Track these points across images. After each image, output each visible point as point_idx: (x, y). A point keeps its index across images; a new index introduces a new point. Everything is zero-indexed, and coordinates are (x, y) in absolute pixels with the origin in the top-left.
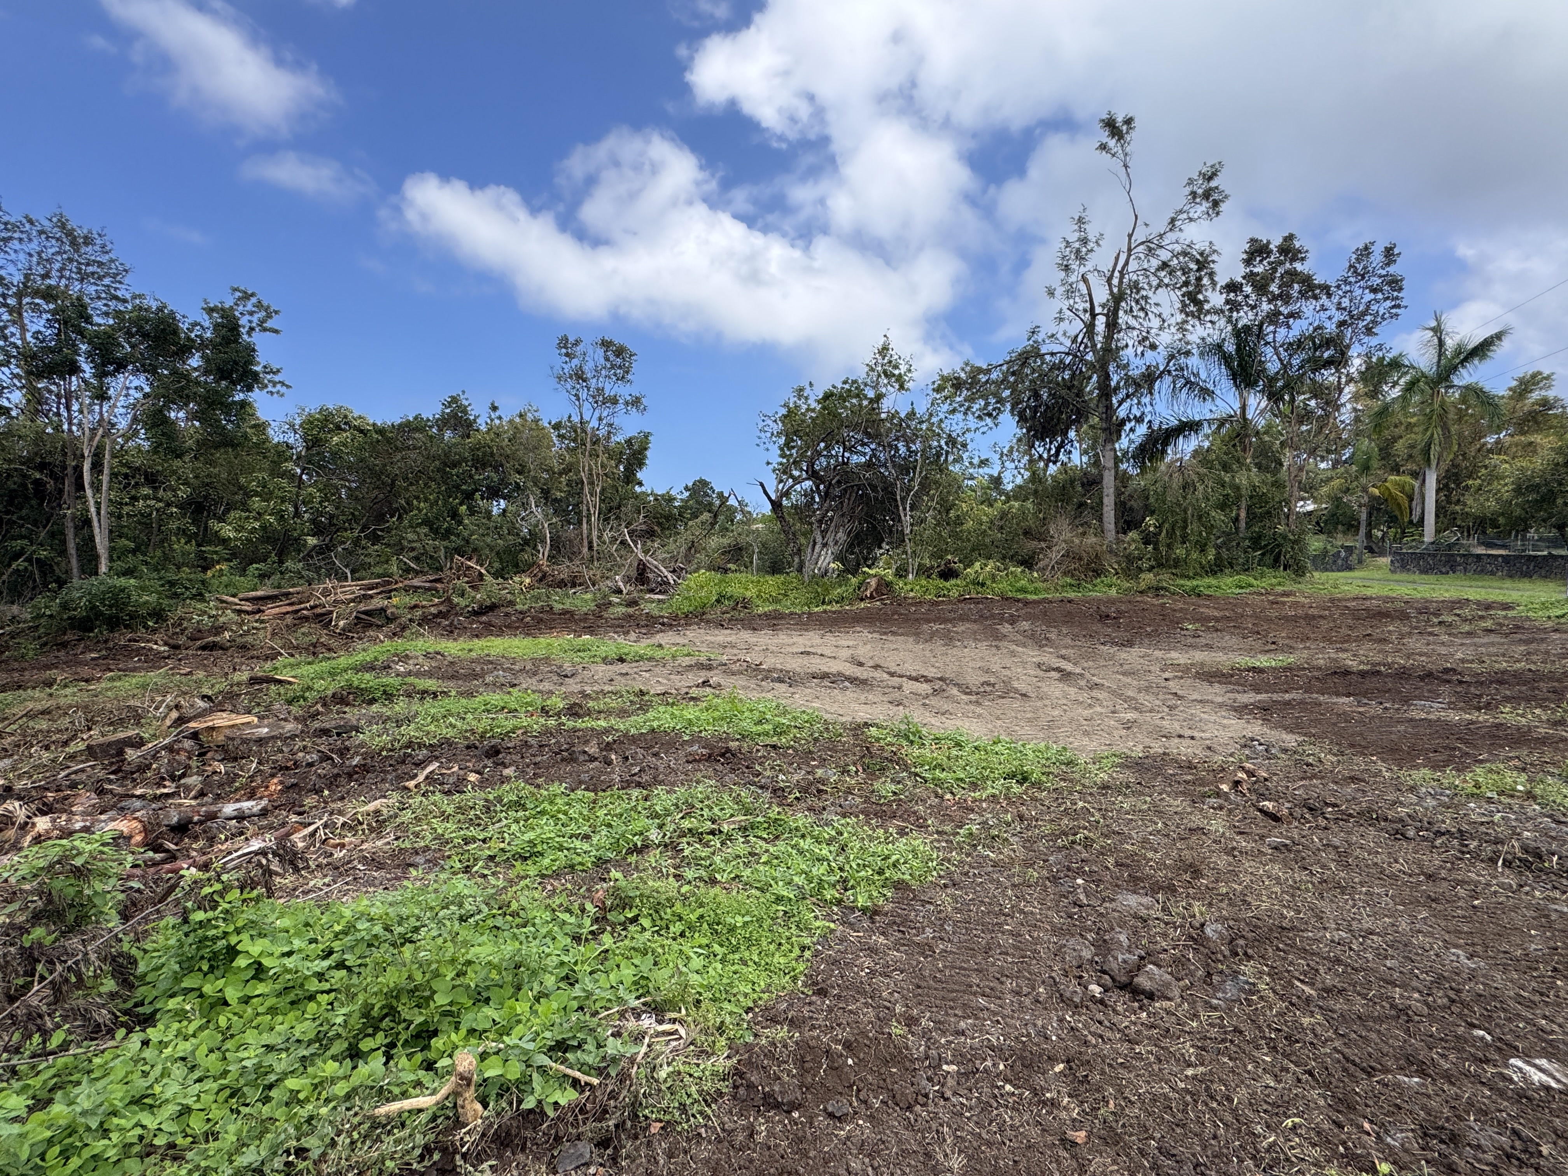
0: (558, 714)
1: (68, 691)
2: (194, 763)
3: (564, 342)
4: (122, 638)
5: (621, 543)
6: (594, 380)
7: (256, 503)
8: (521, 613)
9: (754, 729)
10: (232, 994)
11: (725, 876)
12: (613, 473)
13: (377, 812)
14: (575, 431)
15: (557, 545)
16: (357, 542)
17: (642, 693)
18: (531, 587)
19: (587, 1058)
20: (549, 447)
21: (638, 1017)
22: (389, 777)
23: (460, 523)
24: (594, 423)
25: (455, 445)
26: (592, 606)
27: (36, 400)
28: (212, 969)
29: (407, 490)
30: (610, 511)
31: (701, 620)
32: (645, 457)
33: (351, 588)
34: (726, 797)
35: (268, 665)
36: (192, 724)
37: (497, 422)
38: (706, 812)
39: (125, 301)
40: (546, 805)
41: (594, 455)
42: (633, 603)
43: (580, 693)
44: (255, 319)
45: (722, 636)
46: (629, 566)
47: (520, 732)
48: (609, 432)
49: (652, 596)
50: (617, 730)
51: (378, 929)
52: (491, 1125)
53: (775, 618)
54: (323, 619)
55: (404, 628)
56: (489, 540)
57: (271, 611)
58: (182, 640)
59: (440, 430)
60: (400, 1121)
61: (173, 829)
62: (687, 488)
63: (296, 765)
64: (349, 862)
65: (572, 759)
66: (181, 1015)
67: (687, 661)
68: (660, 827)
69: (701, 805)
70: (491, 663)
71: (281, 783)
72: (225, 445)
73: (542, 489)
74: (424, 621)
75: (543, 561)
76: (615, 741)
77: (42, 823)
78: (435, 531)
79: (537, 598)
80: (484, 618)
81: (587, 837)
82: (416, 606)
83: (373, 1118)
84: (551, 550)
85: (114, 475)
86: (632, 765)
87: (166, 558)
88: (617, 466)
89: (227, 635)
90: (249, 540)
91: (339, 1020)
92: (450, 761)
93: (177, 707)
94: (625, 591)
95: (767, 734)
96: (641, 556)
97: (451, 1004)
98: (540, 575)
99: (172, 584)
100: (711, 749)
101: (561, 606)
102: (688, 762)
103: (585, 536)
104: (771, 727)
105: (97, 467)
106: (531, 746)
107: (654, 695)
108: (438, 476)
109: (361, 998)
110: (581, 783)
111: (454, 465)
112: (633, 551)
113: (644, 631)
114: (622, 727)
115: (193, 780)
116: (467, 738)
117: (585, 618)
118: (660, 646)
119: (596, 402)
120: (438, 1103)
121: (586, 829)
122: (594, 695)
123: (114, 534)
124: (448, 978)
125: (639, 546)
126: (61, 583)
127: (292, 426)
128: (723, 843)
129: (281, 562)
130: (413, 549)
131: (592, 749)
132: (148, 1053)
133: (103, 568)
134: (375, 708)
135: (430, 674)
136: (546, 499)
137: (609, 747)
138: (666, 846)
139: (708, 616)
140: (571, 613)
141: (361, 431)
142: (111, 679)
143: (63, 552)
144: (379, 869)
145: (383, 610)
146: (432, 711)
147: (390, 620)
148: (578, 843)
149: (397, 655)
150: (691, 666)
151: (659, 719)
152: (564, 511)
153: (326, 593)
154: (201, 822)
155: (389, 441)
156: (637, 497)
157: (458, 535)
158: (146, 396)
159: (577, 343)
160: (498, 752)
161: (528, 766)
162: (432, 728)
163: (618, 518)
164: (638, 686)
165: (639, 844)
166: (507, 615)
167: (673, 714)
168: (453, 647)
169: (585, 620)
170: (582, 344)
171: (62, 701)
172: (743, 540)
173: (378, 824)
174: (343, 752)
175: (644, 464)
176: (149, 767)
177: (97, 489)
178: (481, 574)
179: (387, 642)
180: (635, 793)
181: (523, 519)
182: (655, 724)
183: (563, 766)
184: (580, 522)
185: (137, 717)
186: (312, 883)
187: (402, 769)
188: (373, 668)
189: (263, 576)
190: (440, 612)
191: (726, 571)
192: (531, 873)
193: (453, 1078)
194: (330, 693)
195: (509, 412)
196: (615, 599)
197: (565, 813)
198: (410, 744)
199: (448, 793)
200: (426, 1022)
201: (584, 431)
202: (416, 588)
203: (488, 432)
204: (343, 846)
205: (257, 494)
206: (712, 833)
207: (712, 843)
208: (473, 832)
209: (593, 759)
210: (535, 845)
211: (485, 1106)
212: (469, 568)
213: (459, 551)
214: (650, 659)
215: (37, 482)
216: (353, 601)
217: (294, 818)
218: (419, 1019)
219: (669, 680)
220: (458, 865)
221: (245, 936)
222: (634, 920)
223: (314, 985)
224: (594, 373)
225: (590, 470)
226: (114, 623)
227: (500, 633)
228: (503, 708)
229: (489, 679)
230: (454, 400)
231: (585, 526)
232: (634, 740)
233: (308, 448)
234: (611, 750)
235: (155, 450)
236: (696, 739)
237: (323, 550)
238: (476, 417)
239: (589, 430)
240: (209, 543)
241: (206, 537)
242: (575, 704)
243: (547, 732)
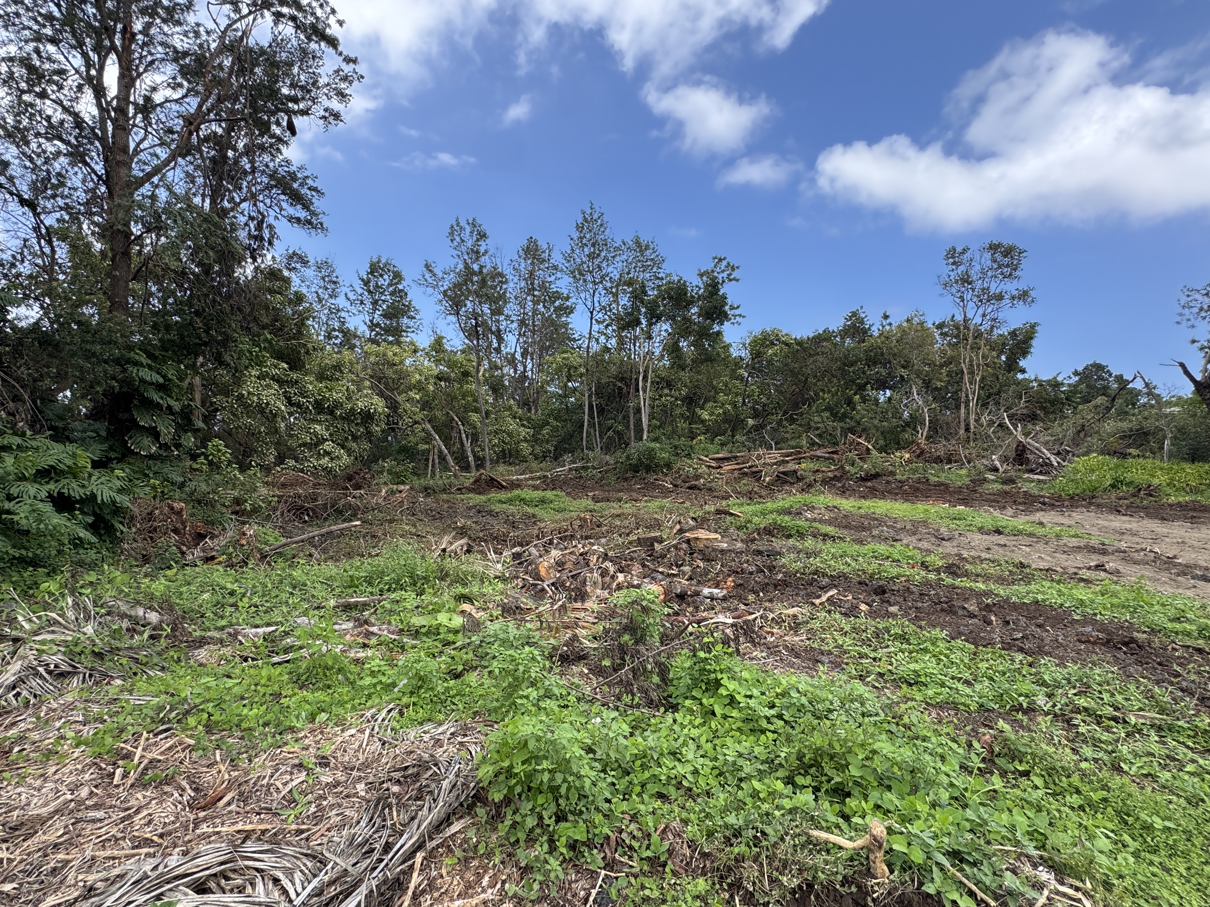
0: (938, 571)
1: (627, 505)
2: (687, 559)
3: (952, 253)
4: (652, 477)
5: (999, 425)
6: (980, 282)
7: (721, 397)
8: (900, 482)
9: (1169, 625)
10: (718, 710)
11: (1134, 769)
12: (994, 363)
13: (795, 616)
14: (958, 328)
15: (935, 428)
16: (780, 423)
17: (1022, 565)
18: (909, 461)
19: (984, 878)
20: (932, 344)
21: (1035, 866)
22: (802, 593)
23: (854, 409)
24: (978, 320)
25: (854, 349)
26: (967, 481)
27: (621, 342)
28: (707, 690)
29: (815, 384)
30: (989, 397)
31: (1091, 504)
32: (1030, 346)
33: (775, 455)
34: (1132, 687)
35: (724, 503)
36: (687, 534)
37: (888, 328)
38: (1106, 696)
39: (662, 279)
40: (928, 645)
41: (976, 348)
42: (1010, 481)
43: (956, 555)
44: (725, 275)
45: (1118, 522)
46: (1008, 445)
47: (903, 579)
48: (992, 327)
49: (1031, 476)
50: (996, 595)
51: (804, 700)
52: (896, 889)
53: (1195, 510)
54: (756, 475)
55: (810, 486)
56: (876, 422)
57: (727, 467)
58: (679, 482)
59: (842, 338)
60: (827, 848)
61: (678, 596)
62: (1076, 373)
63: (743, 571)
64: (777, 646)
65: (951, 611)
66: (691, 711)
67: (1074, 542)
68: (1050, 696)
69: (1099, 688)
70: (876, 519)
71: (734, 581)
72: (706, 360)
73: (924, 380)
74: (824, 482)
75: (922, 441)
76: (994, 605)
77: (621, 577)
78: (835, 416)
79: (915, 471)
80: (869, 484)
81: (967, 683)
82: (818, 471)
83: (809, 837)
84: (929, 430)
85: (652, 382)
86: (1014, 630)
87: (674, 432)
88: (998, 357)
89: (702, 481)
90: (716, 421)
91: (783, 755)
92: (846, 591)
93: (680, 522)
94: (1001, 470)
95: (1189, 634)
96: (1021, 438)
97: (861, 777)
98: (918, 451)
99: (676, 447)
100: (1108, 634)
101: (937, 479)
102: (1080, 641)
103: (962, 419)
104: (1194, 628)
105: (645, 378)
106: (913, 593)
107: (1036, 569)
108: (839, 374)
109: (797, 745)
110: (960, 634)
111: (852, 364)
112: (1012, 433)
113: (1021, 508)
114: (1002, 592)
115: (686, 569)
116: (859, 576)
117: (959, 490)
118: (1041, 524)
119: (981, 301)
120: (855, 849)
121: (967, 675)
122: (970, 559)
123: (651, 417)
124: (860, 757)
125: (1019, 429)
126: (627, 445)
127: (744, 345)
128: (1128, 735)
129: (733, 436)
130: (818, 428)
131: (972, 607)
132: (676, 727)
133: (645, 437)
134: (791, 542)
135: (829, 523)
136: (927, 387)
137: (988, 608)
138: (1056, 715)
139: (1100, 500)
140: (947, 486)
141: (787, 345)
142: (646, 501)
143: (628, 427)
144: (796, 657)
145: (795, 472)
146: (833, 550)
147: (799, 479)
148: (960, 686)
149: (805, 505)
150: (1079, 547)
151: (1043, 593)
152: (944, 398)
153: (759, 457)
154: (692, 596)
155: (805, 350)
156: (1019, 383)
157: (852, 418)
158: (669, 334)
159: (964, 251)
160: (884, 592)
161: (910, 608)
162: (832, 563)
163: (997, 403)
164: (1018, 558)
165: (1025, 705)
166: (888, 482)
167: (1060, 591)
168: (847, 504)
169: (960, 492)
170: (969, 252)
171: (625, 511)
172: (1149, 425)
173: (796, 626)
174: (771, 568)
175: (1028, 353)
176: (665, 556)
177: (645, 391)
178: (868, 449)
179: (799, 496)
180: (1019, 657)
181: (905, 405)
182: (1040, 597)
183: (943, 615)
184: (958, 408)
185: (658, 525)
186: (755, 654)
187: (810, 589)
188: (790, 513)
189: (722, 445)
190: (835, 476)
191: (1124, 456)
192: (918, 698)
193: (868, 836)
194: (762, 526)
195: (898, 318)
196: (990, 476)
197: (947, 656)
198: (816, 572)
199: (845, 615)
200: (841, 783)
201: (967, 328)
202: (818, 457)
203: (879, 337)
204: (773, 634)
205: (722, 391)
206: (1115, 719)
207: (1115, 730)
208: (865, 650)
209: (972, 616)
210: (919, 676)
211: (892, 872)
212: (859, 444)
213: (852, 431)
214: (1030, 535)
215: (620, 389)
216: (775, 464)
217: (743, 607)
218: (838, 779)
219: (1054, 558)
220: (854, 672)
221: (724, 676)
222: (1026, 774)
223: (764, 724)
224: (980, 275)
225: (971, 361)
226: (648, 469)
227: (883, 497)
228: (888, 558)
229: (875, 532)
230: (854, 314)
231: (963, 410)
232: (1015, 607)
233: (753, 359)
234: (991, 611)
235: (672, 367)
236: (1087, 620)
237: (758, 428)
238: (871, 326)
239: (972, 327)
240: (696, 423)
241: (693, 419)
242: (954, 564)
243: (926, 583)
